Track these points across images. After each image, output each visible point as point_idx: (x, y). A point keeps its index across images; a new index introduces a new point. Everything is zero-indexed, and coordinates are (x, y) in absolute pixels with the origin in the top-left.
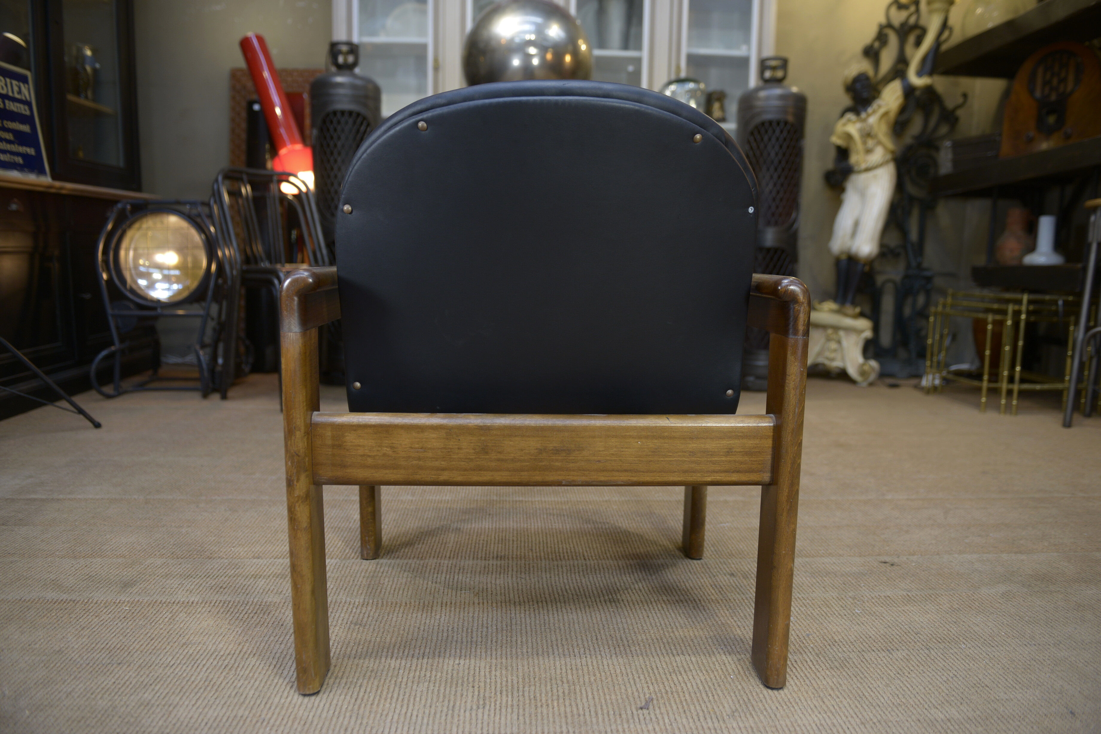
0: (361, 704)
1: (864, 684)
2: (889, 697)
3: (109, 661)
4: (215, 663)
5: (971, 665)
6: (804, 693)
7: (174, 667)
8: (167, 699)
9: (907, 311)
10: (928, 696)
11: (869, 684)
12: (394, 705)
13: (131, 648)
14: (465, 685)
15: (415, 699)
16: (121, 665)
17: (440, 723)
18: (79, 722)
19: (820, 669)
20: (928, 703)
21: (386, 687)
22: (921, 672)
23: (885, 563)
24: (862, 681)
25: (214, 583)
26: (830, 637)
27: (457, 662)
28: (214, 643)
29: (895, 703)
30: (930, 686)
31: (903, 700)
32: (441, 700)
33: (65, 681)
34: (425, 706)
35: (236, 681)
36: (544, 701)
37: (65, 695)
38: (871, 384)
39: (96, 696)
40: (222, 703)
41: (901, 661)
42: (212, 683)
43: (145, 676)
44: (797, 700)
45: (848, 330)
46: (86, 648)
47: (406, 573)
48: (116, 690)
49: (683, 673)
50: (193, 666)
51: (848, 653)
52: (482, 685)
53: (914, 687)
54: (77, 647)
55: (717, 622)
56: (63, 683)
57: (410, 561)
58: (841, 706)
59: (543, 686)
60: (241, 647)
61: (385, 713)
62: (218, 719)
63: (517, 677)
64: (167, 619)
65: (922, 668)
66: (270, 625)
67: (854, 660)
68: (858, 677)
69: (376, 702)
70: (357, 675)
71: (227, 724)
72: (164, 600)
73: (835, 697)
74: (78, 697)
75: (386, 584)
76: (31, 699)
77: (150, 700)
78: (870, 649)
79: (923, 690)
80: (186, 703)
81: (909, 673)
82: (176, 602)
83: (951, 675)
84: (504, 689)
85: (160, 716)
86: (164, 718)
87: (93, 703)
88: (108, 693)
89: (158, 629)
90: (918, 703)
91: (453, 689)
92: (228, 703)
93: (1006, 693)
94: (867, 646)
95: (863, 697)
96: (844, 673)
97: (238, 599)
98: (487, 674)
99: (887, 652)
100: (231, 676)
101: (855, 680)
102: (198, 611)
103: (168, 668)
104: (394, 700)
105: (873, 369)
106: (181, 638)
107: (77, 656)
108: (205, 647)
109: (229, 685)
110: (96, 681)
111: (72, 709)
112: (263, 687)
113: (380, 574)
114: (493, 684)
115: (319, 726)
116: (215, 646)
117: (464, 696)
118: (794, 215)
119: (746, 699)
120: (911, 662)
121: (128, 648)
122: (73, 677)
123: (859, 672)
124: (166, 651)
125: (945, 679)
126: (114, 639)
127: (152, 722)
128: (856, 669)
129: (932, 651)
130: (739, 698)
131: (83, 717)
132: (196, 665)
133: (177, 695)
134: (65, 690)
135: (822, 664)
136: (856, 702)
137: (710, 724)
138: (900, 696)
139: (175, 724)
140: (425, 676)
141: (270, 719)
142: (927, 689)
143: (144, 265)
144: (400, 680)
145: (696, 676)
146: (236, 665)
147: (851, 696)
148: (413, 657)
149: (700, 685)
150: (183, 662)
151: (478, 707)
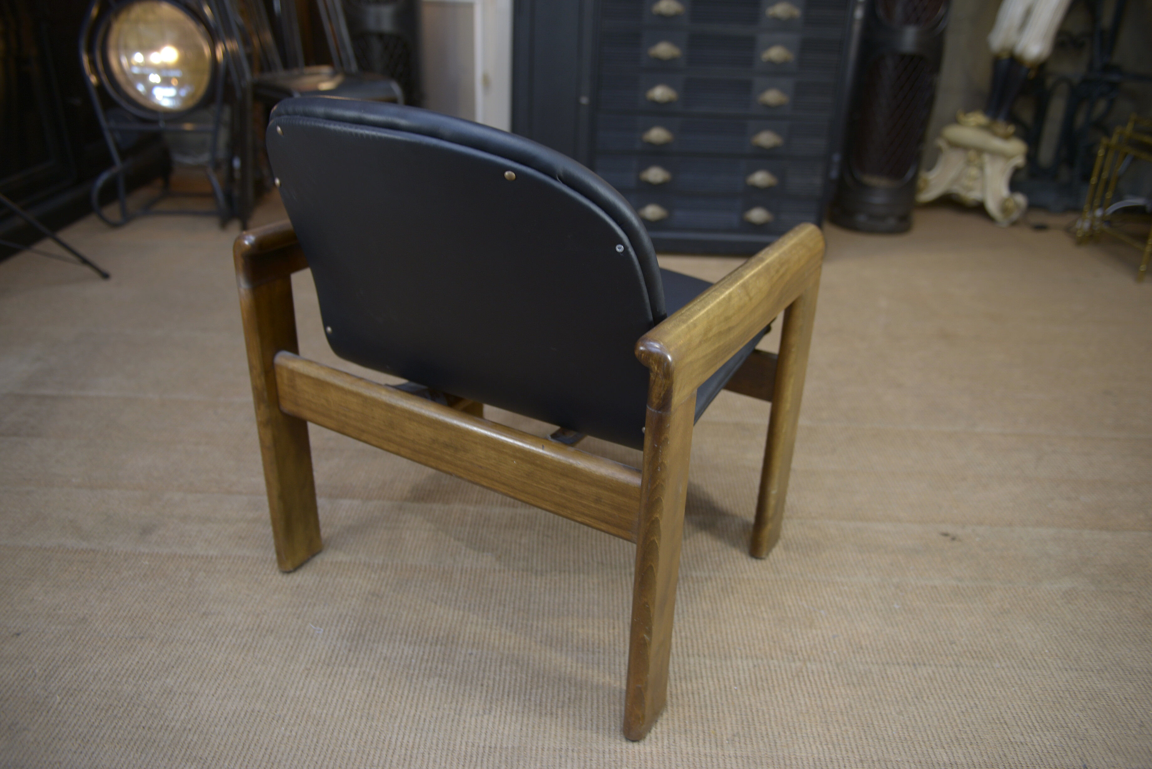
0: (372, 702)
1: (877, 710)
3: (132, 635)
4: (234, 640)
5: (998, 692)
7: (194, 644)
8: (188, 686)
9: (1080, 119)
10: (939, 730)
13: (153, 618)
14: (474, 683)
15: (424, 697)
16: (143, 640)
17: (446, 730)
18: (107, 711)
19: (835, 686)
20: (937, 740)
22: (942, 697)
23: (946, 535)
24: (875, 705)
25: (233, 531)
26: (857, 640)
27: (469, 651)
28: (232, 615)
30: (945, 718)
31: (912, 734)
33: (92, 658)
34: (433, 707)
35: (254, 666)
37: (92, 677)
38: (1014, 224)
39: (121, 680)
40: (241, 693)
41: (924, 681)
42: (231, 667)
43: (167, 655)
45: (996, 154)
46: (109, 616)
48: (140, 672)
50: (212, 644)
51: (871, 666)
52: (491, 682)
53: (928, 717)
54: (100, 613)
56: (90, 662)
58: (845, 736)
60: (258, 621)
61: (394, 714)
62: (237, 714)
63: (527, 676)
64: (186, 580)
65: (944, 691)
67: (875, 676)
68: (873, 699)
70: (370, 663)
71: (245, 721)
72: (183, 553)
74: (105, 679)
76: (60, 680)
77: (172, 687)
78: (895, 662)
79: (936, 723)
80: (207, 692)
81: (928, 698)
82: (195, 557)
83: (972, 703)
84: (512, 690)
85: (182, 707)
86: (186, 711)
87: (119, 687)
88: (132, 676)
89: (178, 593)
90: (926, 739)
92: (246, 694)
93: (1022, 735)
98: (498, 669)
99: (913, 667)
100: (250, 658)
101: (868, 702)
102: (218, 569)
103: (188, 646)
104: (404, 698)
105: (1017, 205)
106: (200, 606)
107: (101, 627)
108: (224, 619)
109: (247, 671)
110: (120, 660)
111: (100, 695)
112: (280, 674)
114: (502, 683)
115: (331, 728)
116: (233, 618)
117: (472, 697)
118: (941, 11)
119: (750, 720)
120: (935, 682)
122: (98, 653)
123: (875, 693)
124: (186, 622)
125: (964, 709)
126: (136, 605)
127: (175, 714)
128: (874, 688)
129: (961, 669)
130: (744, 717)
131: (111, 705)
132: (215, 643)
133: (198, 681)
134: (92, 670)
135: (839, 679)
136: (862, 733)
137: (708, 750)
138: (910, 729)
139: (196, 719)
140: (437, 667)
141: (286, 715)
142: (941, 721)
143: (138, 65)
144: (411, 672)
145: (706, 685)
146: (254, 645)
147: (859, 724)
148: (426, 642)
149: (708, 698)
150: (203, 638)
151: (484, 712)
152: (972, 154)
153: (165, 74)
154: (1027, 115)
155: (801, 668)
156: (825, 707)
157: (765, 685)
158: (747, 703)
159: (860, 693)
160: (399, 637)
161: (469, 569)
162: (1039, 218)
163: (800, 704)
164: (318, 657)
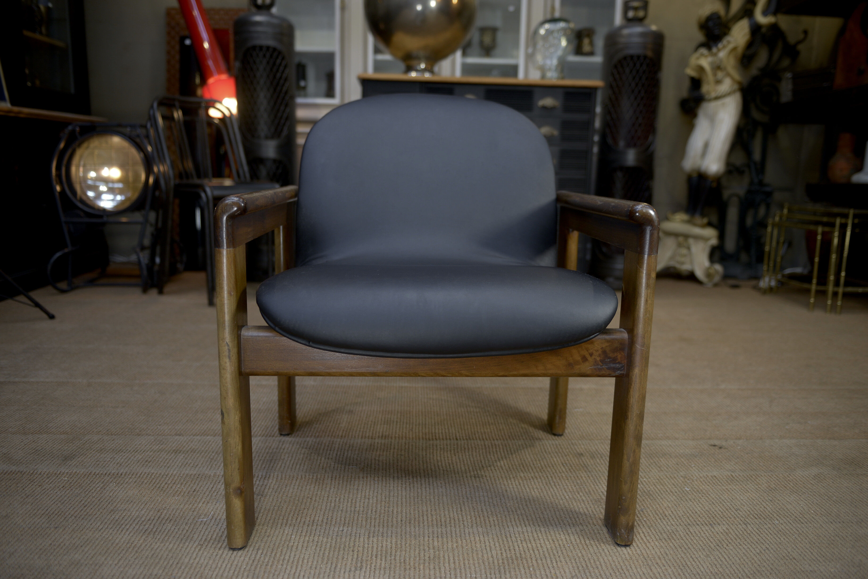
0: (257, 565)
1: (688, 555)
2: (708, 567)
3: (47, 525)
4: (137, 527)
5: (782, 539)
6: (635, 561)
7: (102, 531)
8: (94, 559)
9: (749, 221)
10: (742, 566)
11: (692, 554)
12: (285, 566)
13: (67, 514)
14: (346, 549)
15: (303, 561)
16: (58, 529)
19: (651, 541)
20: (742, 573)
21: (280, 550)
22: (738, 545)
23: (715, 446)
24: (686, 552)
25: (140, 457)
26: (661, 511)
27: (341, 529)
28: (137, 511)
29: (713, 572)
30: (745, 558)
31: (720, 569)
32: (325, 562)
33: (10, 542)
34: (311, 567)
35: (154, 544)
36: (412, 564)
37: (9, 555)
38: (716, 285)
39: (34, 556)
40: (141, 563)
41: (721, 535)
42: (133, 545)
43: (77, 539)
44: (629, 568)
45: (697, 238)
46: (29, 513)
47: (303, 450)
48: (52, 551)
49: (532, 541)
50: (118, 530)
51: (676, 526)
52: (361, 549)
53: (731, 558)
54: (21, 512)
55: (565, 497)
56: (8, 544)
57: (308, 439)
58: (666, 573)
59: (412, 551)
60: (159, 514)
61: (277, 573)
63: (391, 542)
64: (99, 489)
65: (739, 540)
66: (186, 494)
67: (681, 533)
68: (683, 548)
69: (270, 564)
72: (98, 472)
73: (661, 566)
74: (20, 556)
75: (286, 459)
77: (80, 560)
78: (695, 523)
79: (738, 561)
80: (110, 563)
81: (727, 545)
82: (107, 474)
83: (764, 547)
84: (379, 553)
87: (32, 562)
88: (45, 553)
89: (91, 497)
90: (733, 572)
91: (336, 553)
92: (145, 564)
93: (810, 566)
94: (692, 520)
95: (686, 566)
96: (671, 544)
97: (160, 472)
98: (366, 540)
99: (710, 526)
100: (150, 539)
101: (680, 550)
102: (126, 481)
103: (97, 532)
104: (286, 562)
105: (717, 272)
106: (109, 505)
107: (21, 521)
108: (129, 513)
109: (147, 547)
110: (35, 543)
111: (13, 567)
112: (176, 549)
113: (282, 450)
114: (370, 549)
116: (138, 513)
117: (345, 559)
118: (650, 138)
119: (584, 566)
120: (730, 535)
121: (65, 514)
122: (16, 539)
123: (684, 544)
124: (96, 516)
125: (758, 551)
126: (53, 506)
128: (682, 541)
129: (748, 526)
130: (579, 564)
132: (121, 529)
133: (103, 556)
134: (9, 550)
135: (652, 536)
136: (679, 570)
138: (718, 566)
140: (313, 540)
142: (742, 560)
143: (92, 179)
144: (291, 544)
145: (543, 545)
146: (154, 530)
147: (675, 565)
148: (304, 524)
149: (546, 552)
150: (110, 526)
151: (356, 569)
152: (681, 239)
153: (111, 185)
156: (645, 555)
158: (580, 555)
160: (280, 521)
164: (210, 536)
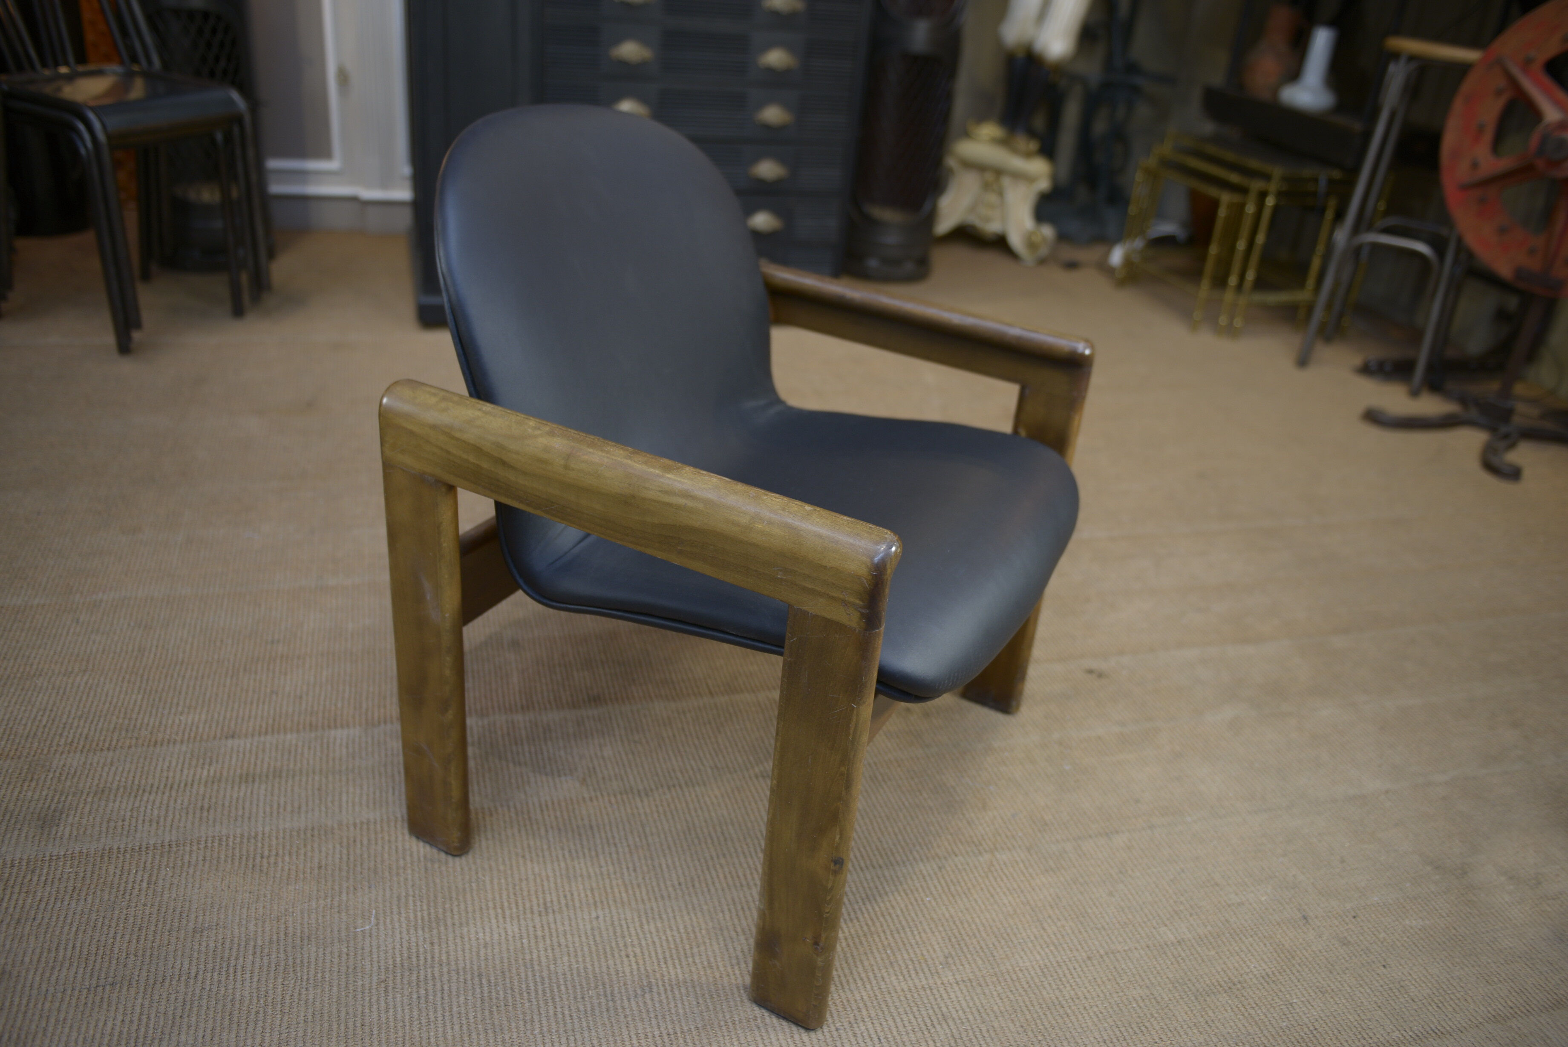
3: (94, 982)
10: (1156, 906)
11: (1090, 893)
14: (617, 955)
20: (1157, 918)
22: (1146, 867)
24: (1082, 890)
25: (186, 800)
27: (594, 915)
30: (1157, 891)
31: (1130, 916)
34: (575, 998)
38: (1042, 262)
41: (1122, 852)
43: (164, 1002)
45: (1018, 176)
46: (43, 960)
52: (638, 950)
54: (27, 960)
58: (1064, 932)
63: (679, 933)
64: (145, 885)
65: (1146, 860)
67: (1071, 855)
68: (1078, 884)
72: (123, 845)
79: (1150, 898)
81: (1133, 871)
83: (1178, 868)
84: (667, 954)
89: (140, 907)
90: (1146, 919)
93: (1237, 894)
98: (640, 931)
99: (1106, 838)
101: (1074, 887)
102: (187, 862)
105: (1044, 239)
106: (184, 921)
110: (93, 1023)
117: (621, 974)
119: (957, 934)
120: (1133, 851)
122: (53, 1020)
123: (1077, 875)
125: (1172, 877)
128: (1075, 870)
130: (949, 933)
132: (231, 970)
133: (230, 1031)
135: (1035, 866)
136: (1080, 926)
137: (924, 982)
138: (1126, 910)
140: (557, 942)
142: (1154, 895)
145: (894, 903)
147: (1073, 915)
148: (532, 912)
149: (902, 918)
150: (210, 966)
151: (644, 991)
152: (988, 176)
154: (1039, 122)
155: (991, 862)
156: (1032, 902)
157: (959, 889)
158: (947, 915)
159: (1062, 879)
160: (492, 912)
161: (550, 804)
162: (1069, 253)
163: (1004, 904)
164: (391, 961)
